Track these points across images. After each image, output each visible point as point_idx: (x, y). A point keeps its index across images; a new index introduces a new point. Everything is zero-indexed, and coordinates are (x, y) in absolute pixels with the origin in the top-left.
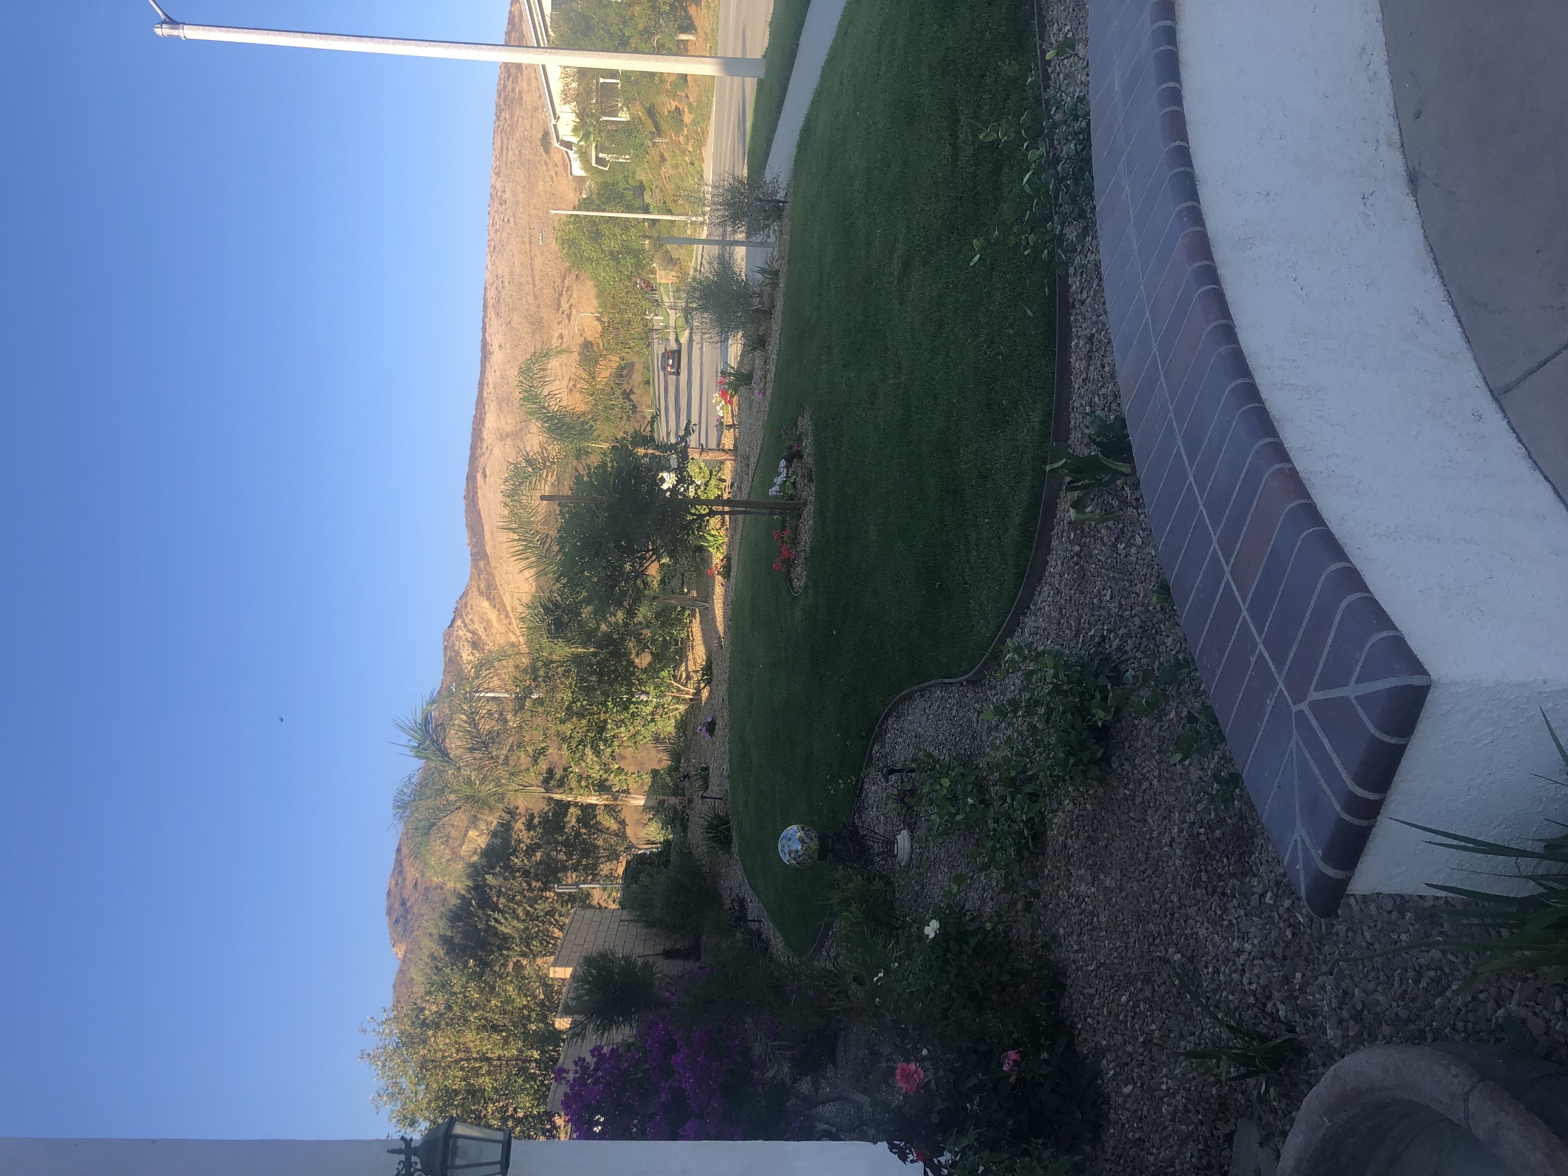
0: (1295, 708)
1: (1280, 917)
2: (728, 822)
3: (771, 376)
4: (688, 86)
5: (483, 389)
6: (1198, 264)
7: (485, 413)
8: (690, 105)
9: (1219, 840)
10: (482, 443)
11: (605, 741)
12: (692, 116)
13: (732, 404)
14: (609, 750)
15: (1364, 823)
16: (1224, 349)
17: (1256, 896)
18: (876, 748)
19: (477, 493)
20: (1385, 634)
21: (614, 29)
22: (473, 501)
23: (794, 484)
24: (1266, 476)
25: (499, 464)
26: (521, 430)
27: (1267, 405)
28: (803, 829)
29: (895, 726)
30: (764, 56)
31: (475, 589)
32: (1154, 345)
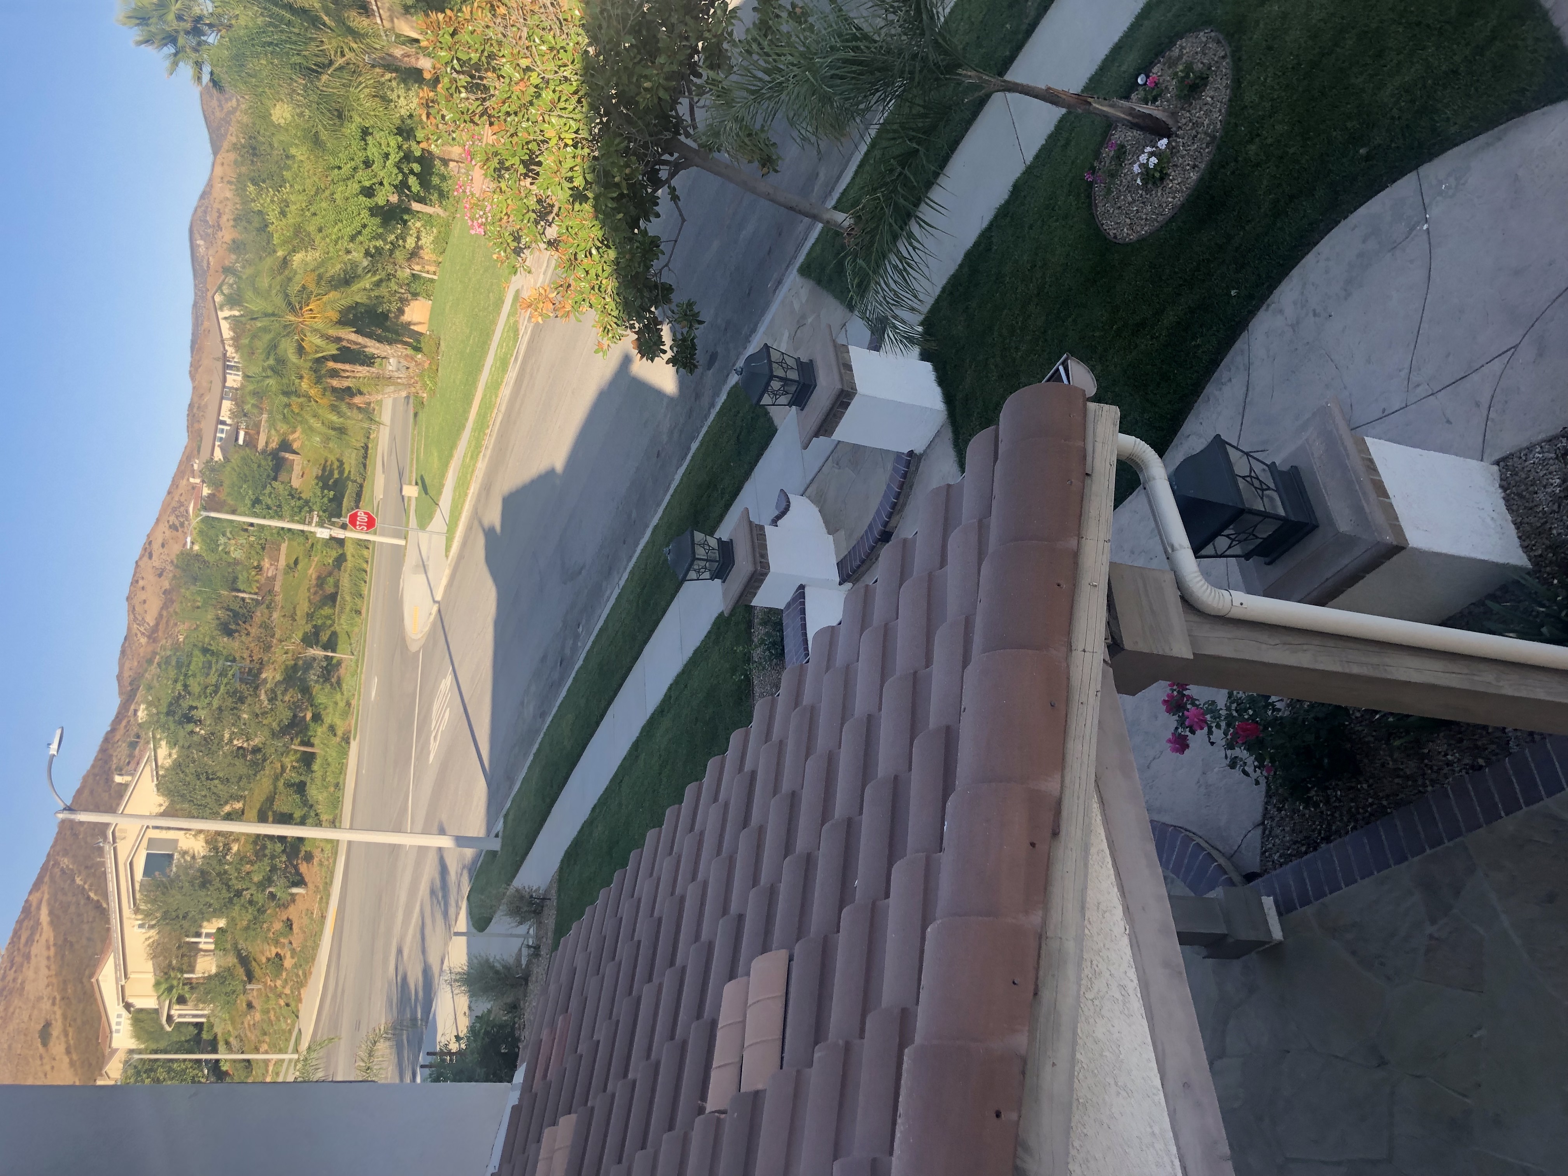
4: (292, 934)
8: (293, 951)
12: (294, 961)
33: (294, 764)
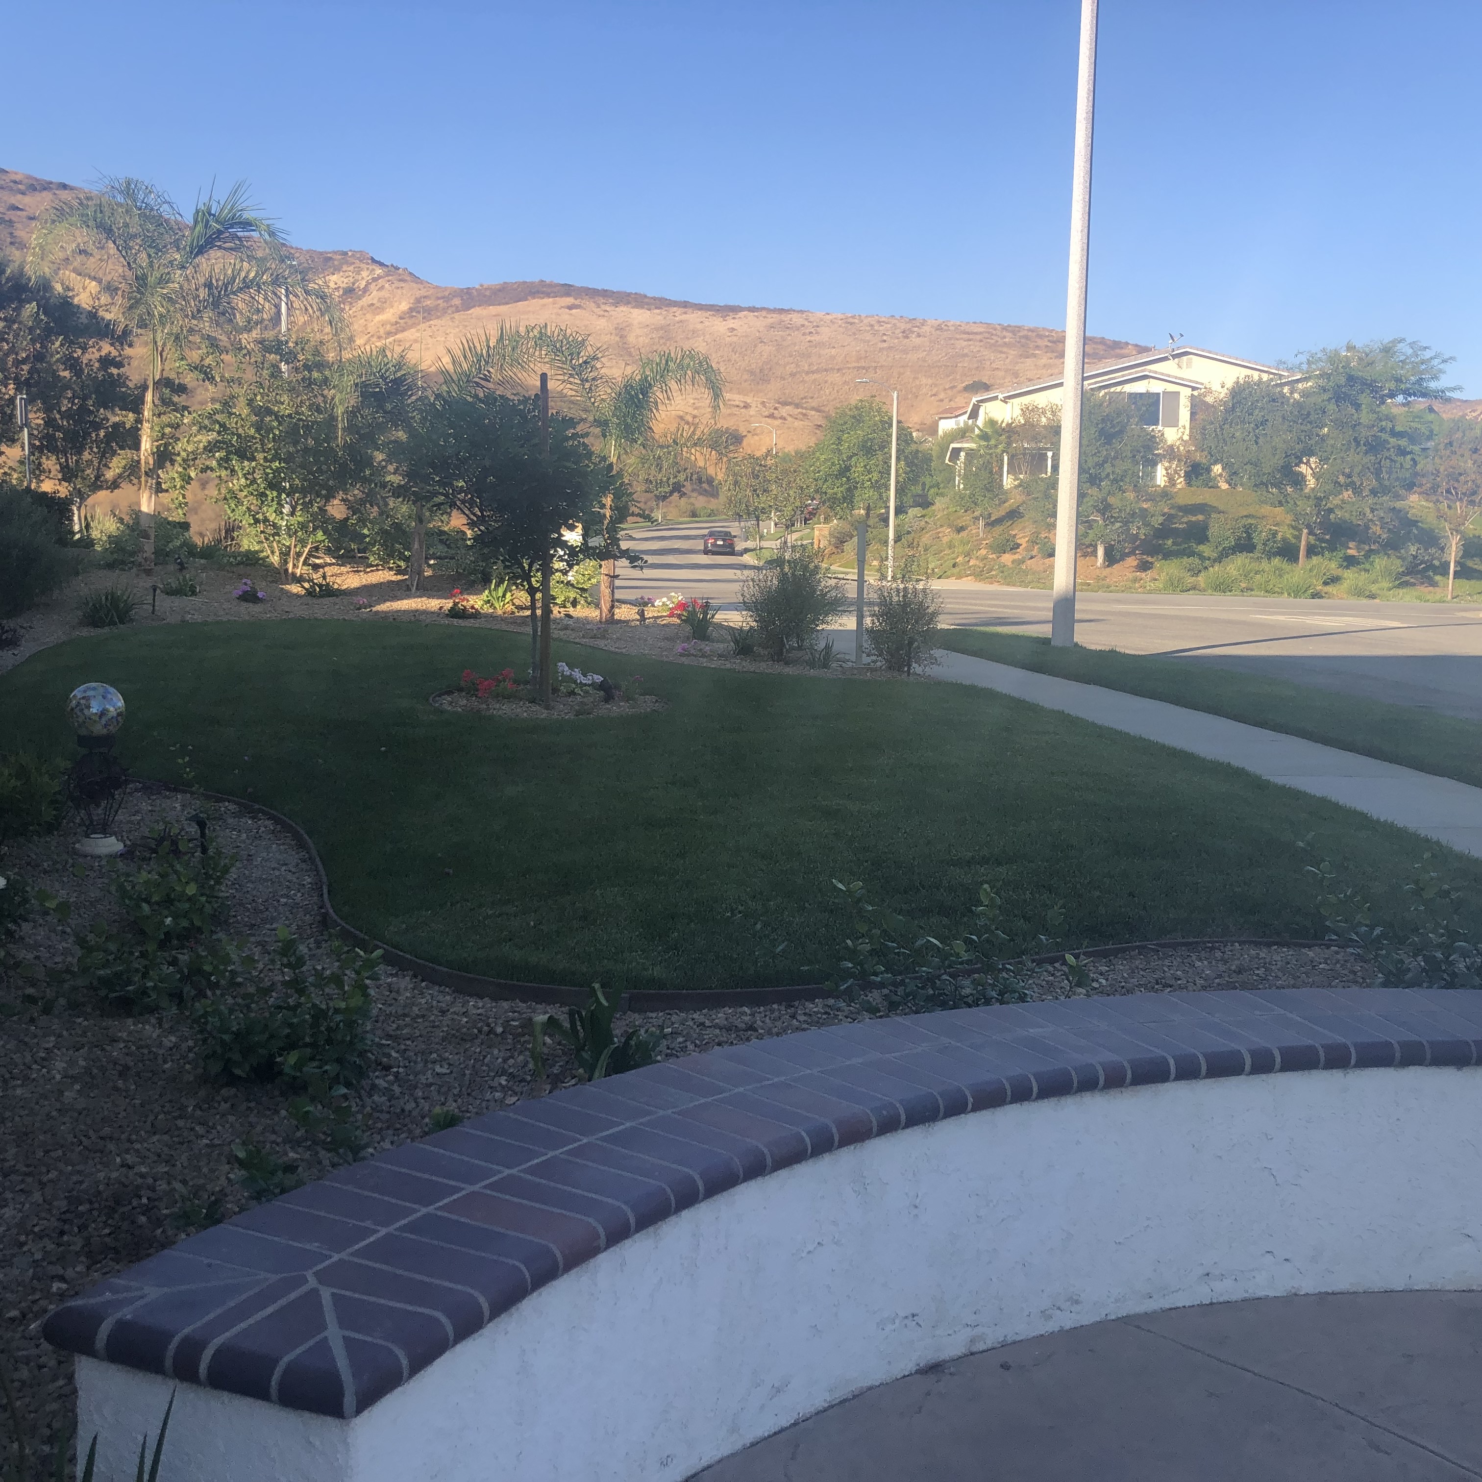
0: (309, 1275)
1: (34, 1302)
2: (122, 622)
3: (704, 662)
4: (1043, 558)
5: (680, 307)
6: (834, 1130)
7: (649, 310)
8: (1022, 561)
9: (133, 1222)
10: (612, 304)
11: (227, 459)
12: (1009, 564)
13: (670, 616)
14: (214, 464)
15: (168, 1362)
16: (738, 1165)
17: (61, 1271)
18: (232, 807)
19: (549, 297)
20: (405, 1362)
21: (1108, 468)
22: (538, 292)
23: (572, 693)
24: (591, 1220)
25: (586, 326)
26: (630, 355)
27: (673, 1219)
28: (119, 714)
29: (263, 829)
30: (1076, 645)
31: (423, 292)
32: (741, 1089)
33: (1279, 536)
